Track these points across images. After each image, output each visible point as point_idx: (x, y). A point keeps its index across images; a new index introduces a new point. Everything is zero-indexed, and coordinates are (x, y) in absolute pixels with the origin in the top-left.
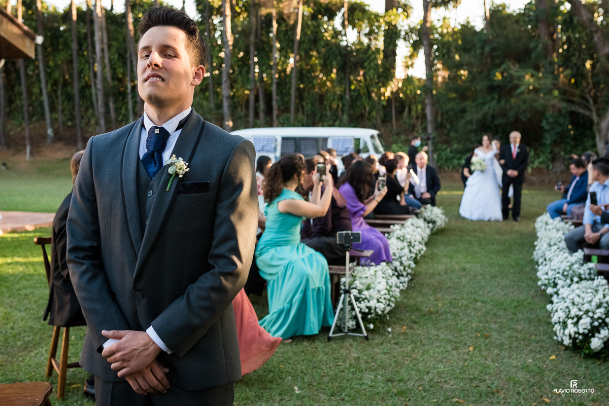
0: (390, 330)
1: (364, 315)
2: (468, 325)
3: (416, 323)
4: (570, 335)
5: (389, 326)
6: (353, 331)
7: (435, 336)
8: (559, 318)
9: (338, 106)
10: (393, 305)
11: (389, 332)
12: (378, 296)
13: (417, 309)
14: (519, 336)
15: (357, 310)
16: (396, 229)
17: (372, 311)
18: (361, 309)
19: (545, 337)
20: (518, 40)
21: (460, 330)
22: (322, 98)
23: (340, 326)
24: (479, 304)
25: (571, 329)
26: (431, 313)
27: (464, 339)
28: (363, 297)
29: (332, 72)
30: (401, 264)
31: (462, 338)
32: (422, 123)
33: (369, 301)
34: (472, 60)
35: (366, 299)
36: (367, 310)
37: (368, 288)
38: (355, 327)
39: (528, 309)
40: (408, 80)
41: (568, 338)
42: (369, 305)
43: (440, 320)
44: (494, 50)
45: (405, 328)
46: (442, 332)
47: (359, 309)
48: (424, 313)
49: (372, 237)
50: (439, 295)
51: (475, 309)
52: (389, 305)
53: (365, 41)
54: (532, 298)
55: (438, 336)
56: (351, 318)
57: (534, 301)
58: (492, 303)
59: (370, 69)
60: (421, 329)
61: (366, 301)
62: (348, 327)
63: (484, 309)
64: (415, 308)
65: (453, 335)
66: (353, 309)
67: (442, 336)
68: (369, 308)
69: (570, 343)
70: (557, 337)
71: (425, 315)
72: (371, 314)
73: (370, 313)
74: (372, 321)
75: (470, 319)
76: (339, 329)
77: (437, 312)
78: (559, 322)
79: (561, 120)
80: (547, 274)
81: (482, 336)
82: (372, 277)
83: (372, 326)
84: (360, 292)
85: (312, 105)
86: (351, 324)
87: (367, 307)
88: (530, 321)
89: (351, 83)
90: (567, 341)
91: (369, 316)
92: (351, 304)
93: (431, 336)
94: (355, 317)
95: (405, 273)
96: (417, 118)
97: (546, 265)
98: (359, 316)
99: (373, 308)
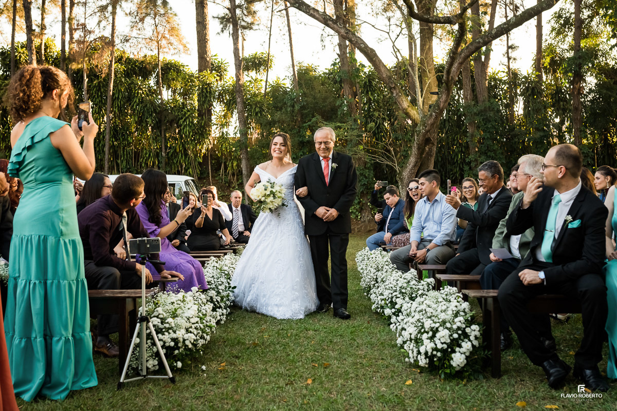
0: (204, 367)
1: (169, 351)
2: (301, 356)
3: (237, 357)
4: (426, 353)
5: (203, 364)
6: (155, 373)
7: (263, 370)
8: (411, 334)
9: (154, 163)
10: (208, 338)
11: (203, 371)
12: (188, 325)
13: (239, 343)
14: (364, 362)
15: (159, 344)
16: (212, 261)
17: (180, 345)
18: (165, 343)
19: (394, 361)
20: (325, 100)
21: (293, 361)
22: (137, 155)
23: (137, 368)
24: (311, 332)
25: (427, 346)
26: (256, 345)
27: (299, 370)
28: (167, 326)
29: (147, 129)
30: (218, 293)
31: (297, 370)
32: (238, 180)
33: (175, 332)
34: (284, 117)
35: (171, 328)
36: (172, 344)
37: (174, 315)
38: (157, 367)
39: (366, 334)
40: (223, 138)
41: (423, 357)
42: (174, 336)
43: (268, 352)
44: (303, 108)
45: (223, 364)
46: (272, 366)
47: (162, 343)
48: (248, 346)
49: (182, 261)
50: (264, 327)
51: (308, 338)
52: (202, 337)
53: (180, 99)
54: (369, 323)
55: (267, 370)
56: (152, 356)
57: (371, 325)
58: (325, 330)
59: (185, 126)
60: (244, 364)
61: (170, 331)
62: (147, 368)
63: (318, 337)
64: (236, 341)
65: (285, 368)
66: (154, 344)
67: (271, 370)
68: (175, 340)
69: (426, 364)
70: (409, 358)
71: (248, 348)
72: (178, 348)
73: (176, 347)
74: (181, 358)
75: (303, 349)
76: (135, 371)
77: (263, 344)
78: (411, 340)
79: (367, 173)
80: (382, 294)
81: (320, 365)
82: (179, 302)
83: (179, 364)
84: (163, 321)
85: (128, 162)
86: (152, 363)
87: (173, 340)
88: (372, 345)
89: (166, 140)
90: (423, 362)
91: (176, 352)
92: (149, 336)
93: (258, 371)
94: (157, 354)
95: (222, 305)
96: (233, 175)
97: (378, 287)
98: (162, 352)
99: (181, 340)
